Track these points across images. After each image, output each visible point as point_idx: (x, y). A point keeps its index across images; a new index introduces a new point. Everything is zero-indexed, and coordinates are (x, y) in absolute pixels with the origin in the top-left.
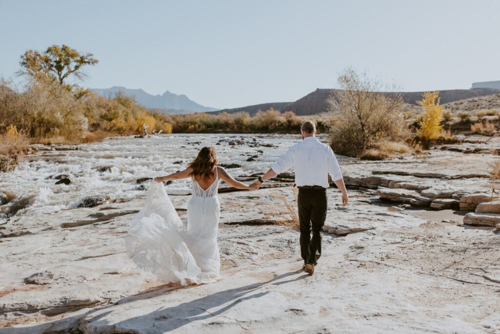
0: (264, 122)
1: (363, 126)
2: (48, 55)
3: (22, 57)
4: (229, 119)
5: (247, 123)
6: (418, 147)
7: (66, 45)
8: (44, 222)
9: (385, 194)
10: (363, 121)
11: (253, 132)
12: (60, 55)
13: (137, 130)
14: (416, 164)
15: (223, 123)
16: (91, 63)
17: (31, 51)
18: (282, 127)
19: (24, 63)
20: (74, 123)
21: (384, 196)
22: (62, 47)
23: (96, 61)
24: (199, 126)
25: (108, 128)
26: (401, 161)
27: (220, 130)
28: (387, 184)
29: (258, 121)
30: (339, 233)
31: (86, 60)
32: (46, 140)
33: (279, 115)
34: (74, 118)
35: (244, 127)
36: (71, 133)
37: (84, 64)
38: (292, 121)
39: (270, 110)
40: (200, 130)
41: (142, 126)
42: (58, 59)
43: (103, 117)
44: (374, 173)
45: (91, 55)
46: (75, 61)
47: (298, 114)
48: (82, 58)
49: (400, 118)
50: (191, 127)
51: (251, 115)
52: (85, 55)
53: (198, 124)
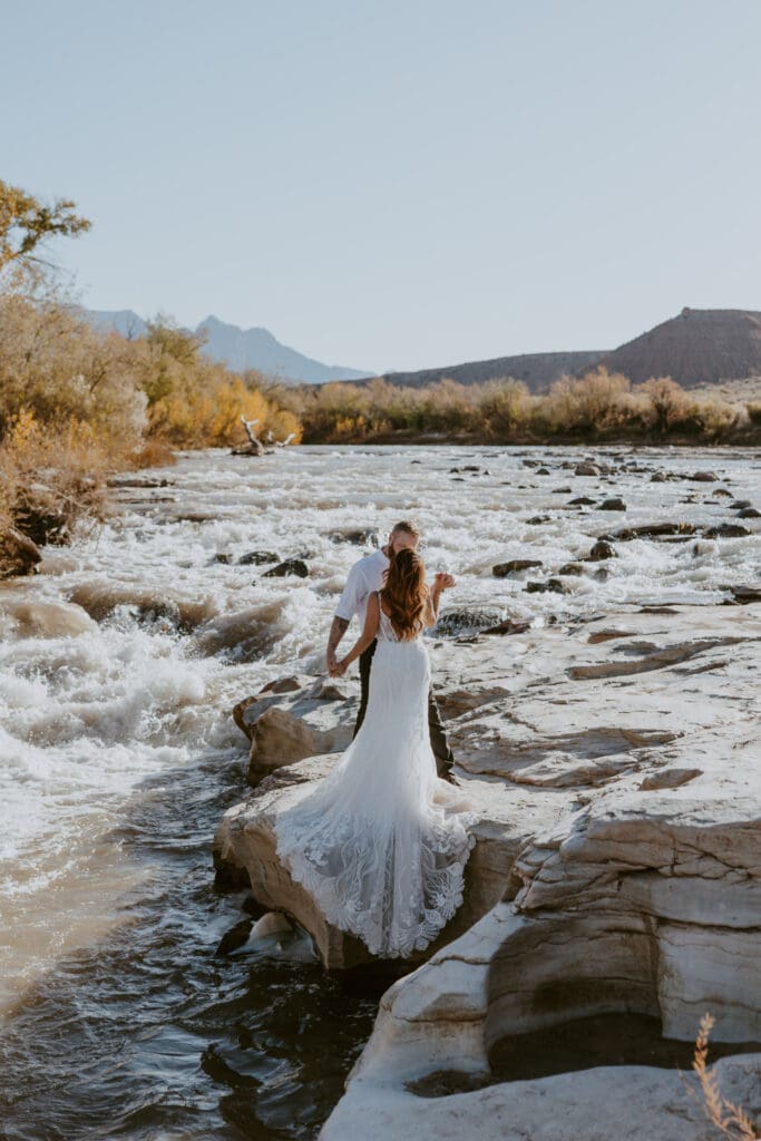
0: (578, 412)
4: (462, 400)
5: (523, 413)
11: (545, 442)
13: (221, 435)
15: (442, 412)
16: (69, 232)
18: (638, 427)
20: (118, 409)
23: (84, 225)
24: (369, 425)
27: (436, 435)
29: (560, 405)
31: (54, 222)
33: (625, 391)
35: (515, 426)
37: (50, 232)
38: (670, 404)
39: (598, 373)
40: (373, 433)
41: (231, 420)
45: (72, 205)
46: (22, 225)
47: (689, 381)
48: (43, 214)
50: (344, 425)
51: (533, 392)
52: (53, 206)
53: (365, 417)
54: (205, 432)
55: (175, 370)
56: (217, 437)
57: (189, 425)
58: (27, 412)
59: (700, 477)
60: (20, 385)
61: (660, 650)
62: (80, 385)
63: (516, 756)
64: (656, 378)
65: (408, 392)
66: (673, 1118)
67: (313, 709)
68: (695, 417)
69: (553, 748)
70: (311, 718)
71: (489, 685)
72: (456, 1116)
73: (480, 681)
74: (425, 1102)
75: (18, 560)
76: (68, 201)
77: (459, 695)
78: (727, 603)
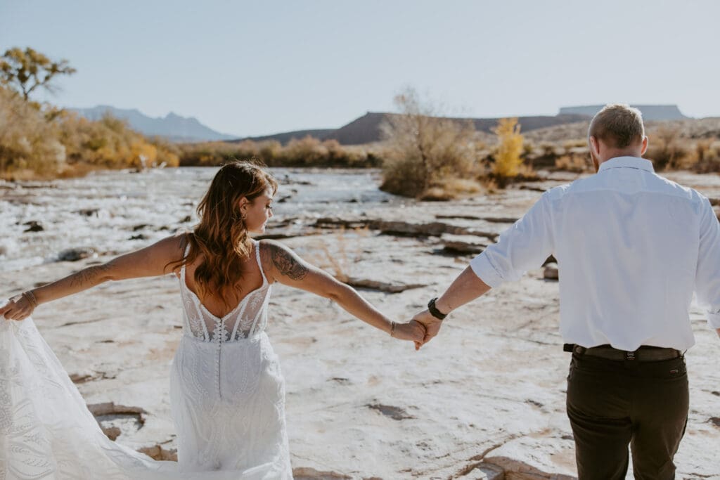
0: (299, 154)
1: (424, 158)
2: (7, 60)
4: (253, 149)
5: (278, 154)
6: (492, 185)
7: (31, 47)
8: (10, 281)
9: (450, 242)
10: (425, 153)
12: (24, 62)
13: (132, 163)
14: (489, 207)
16: (67, 73)
18: (322, 160)
20: (47, 153)
21: (450, 245)
22: (25, 50)
23: (74, 71)
24: (215, 158)
25: (93, 160)
26: (471, 203)
28: (453, 230)
29: (292, 151)
30: (394, 290)
31: (60, 69)
32: (9, 175)
33: (319, 145)
34: (47, 147)
35: (274, 159)
36: (41, 165)
37: (57, 73)
38: (335, 152)
39: (307, 138)
40: (215, 163)
41: (137, 158)
42: (20, 66)
43: (87, 145)
44: (439, 217)
45: (64, 62)
46: (45, 70)
48: (54, 66)
49: (470, 150)
50: (204, 159)
51: (282, 146)
52: (58, 62)
53: (214, 156)
54: (124, 161)
56: (129, 164)
57: (115, 159)
65: (233, 146)
68: (345, 157)
76: (66, 60)
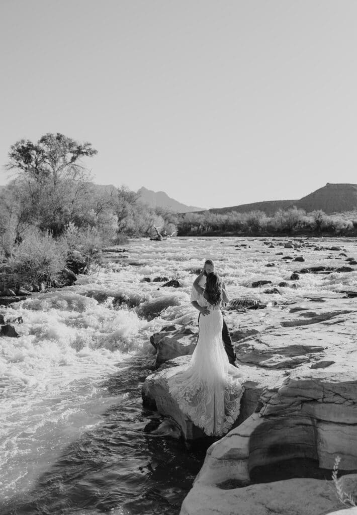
0: (285, 223)
2: (41, 145)
3: (13, 148)
4: (240, 219)
5: (264, 224)
7: (61, 133)
11: (273, 235)
15: (232, 224)
16: (89, 154)
17: (23, 141)
18: (309, 230)
19: (13, 155)
20: (107, 222)
22: (57, 136)
23: (95, 152)
24: (204, 229)
27: (230, 233)
29: (278, 221)
31: (84, 151)
33: (304, 215)
34: (106, 217)
35: (261, 229)
37: (81, 155)
38: (322, 221)
39: (293, 208)
40: (205, 232)
41: (150, 227)
45: (89, 144)
46: (71, 152)
47: (329, 212)
48: (79, 148)
50: (194, 229)
51: (268, 216)
52: (83, 145)
53: (202, 226)
54: (140, 231)
55: (129, 207)
56: (145, 233)
57: (134, 228)
58: (72, 223)
59: (334, 249)
60: (69, 213)
61: (318, 315)
62: (92, 213)
63: (260, 356)
64: (316, 210)
65: (219, 216)
66: (323, 500)
67: (182, 337)
68: (332, 226)
69: (275, 353)
70: (180, 341)
71: (250, 329)
72: (237, 497)
73: (247, 327)
74: (224, 491)
75: (68, 280)
76: (89, 143)
77: (238, 332)
78: (345, 297)
